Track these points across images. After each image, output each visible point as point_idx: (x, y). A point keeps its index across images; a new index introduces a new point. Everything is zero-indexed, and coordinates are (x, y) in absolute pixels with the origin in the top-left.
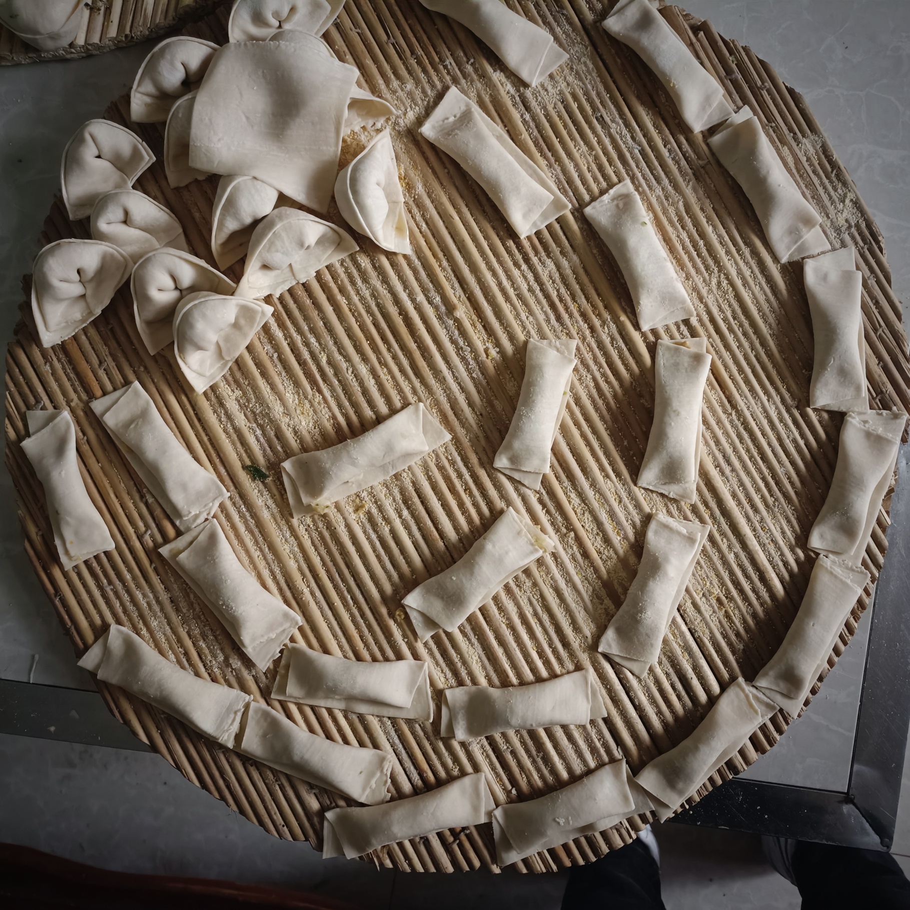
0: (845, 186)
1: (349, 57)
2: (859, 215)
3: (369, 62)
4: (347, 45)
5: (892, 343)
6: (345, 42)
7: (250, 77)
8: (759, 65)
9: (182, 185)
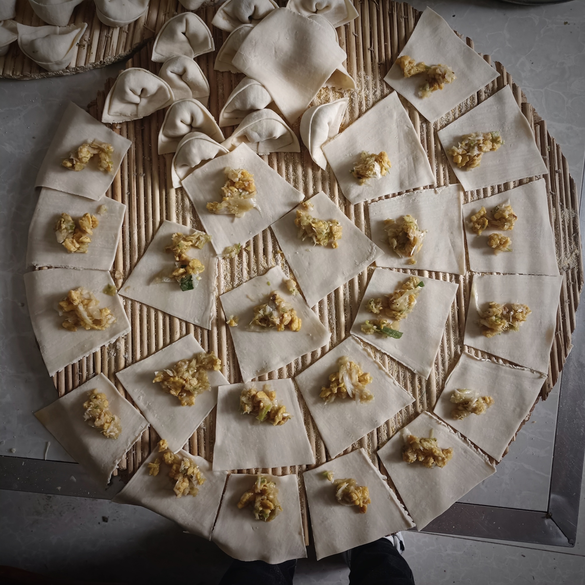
0: (576, 245)
1: (344, 46)
2: (577, 264)
3: (354, 54)
4: (346, 40)
5: (562, 342)
6: (346, 37)
7: (288, 31)
8: (561, 158)
9: (221, 71)
